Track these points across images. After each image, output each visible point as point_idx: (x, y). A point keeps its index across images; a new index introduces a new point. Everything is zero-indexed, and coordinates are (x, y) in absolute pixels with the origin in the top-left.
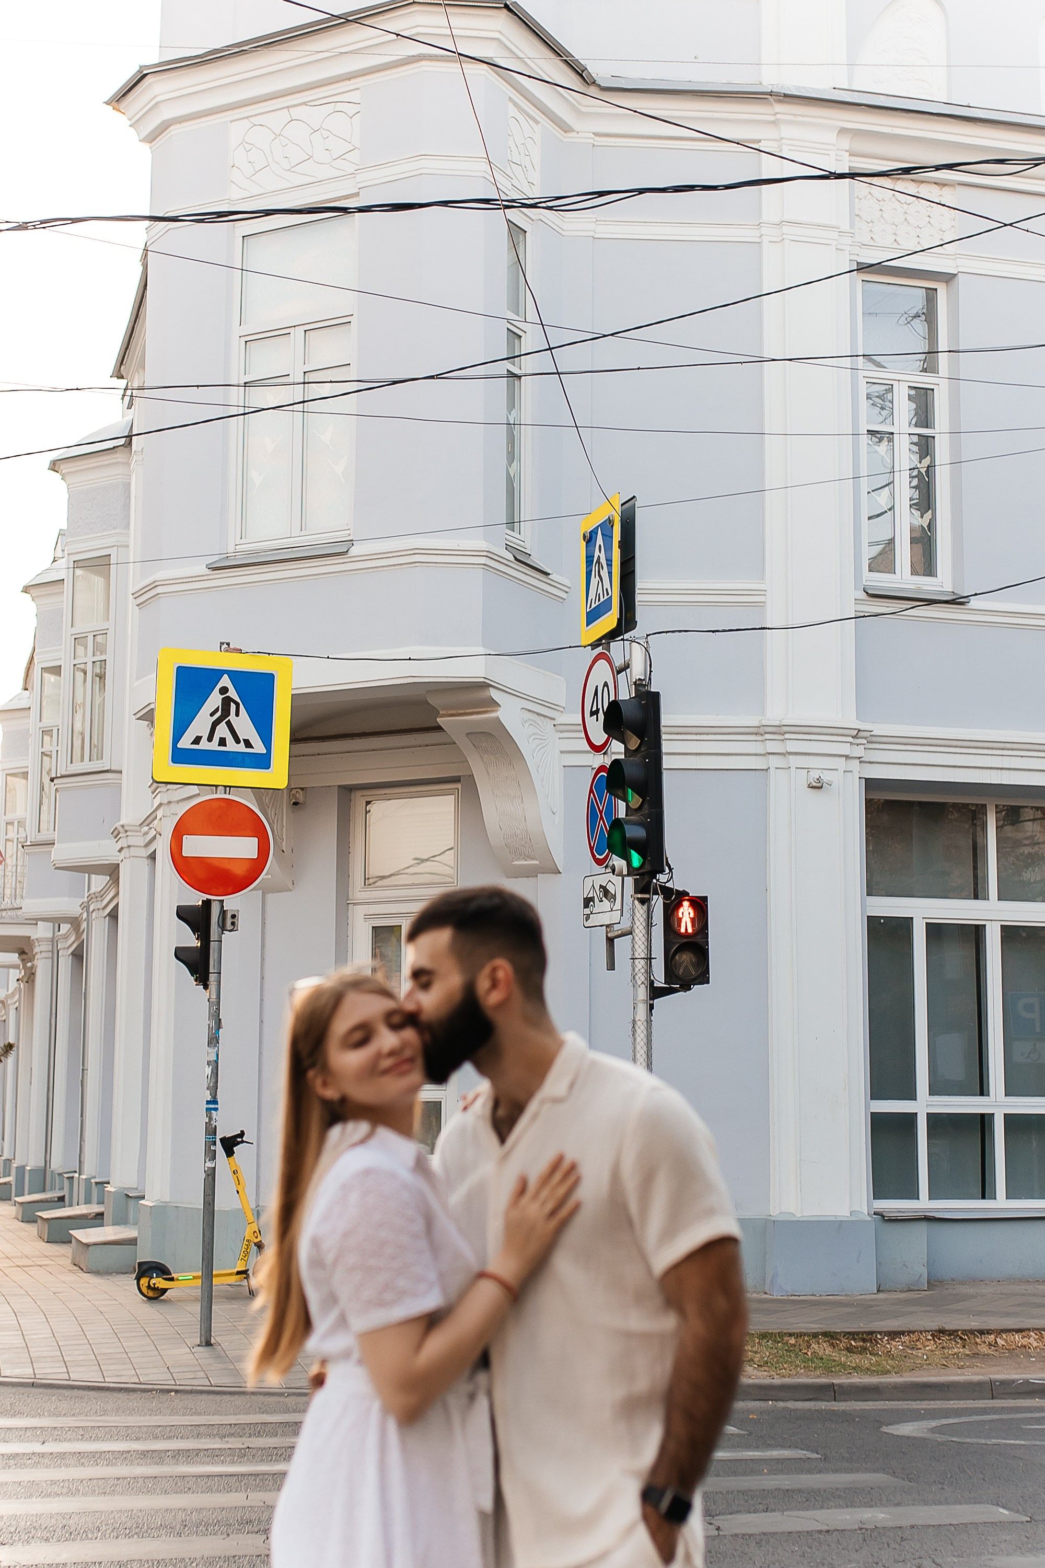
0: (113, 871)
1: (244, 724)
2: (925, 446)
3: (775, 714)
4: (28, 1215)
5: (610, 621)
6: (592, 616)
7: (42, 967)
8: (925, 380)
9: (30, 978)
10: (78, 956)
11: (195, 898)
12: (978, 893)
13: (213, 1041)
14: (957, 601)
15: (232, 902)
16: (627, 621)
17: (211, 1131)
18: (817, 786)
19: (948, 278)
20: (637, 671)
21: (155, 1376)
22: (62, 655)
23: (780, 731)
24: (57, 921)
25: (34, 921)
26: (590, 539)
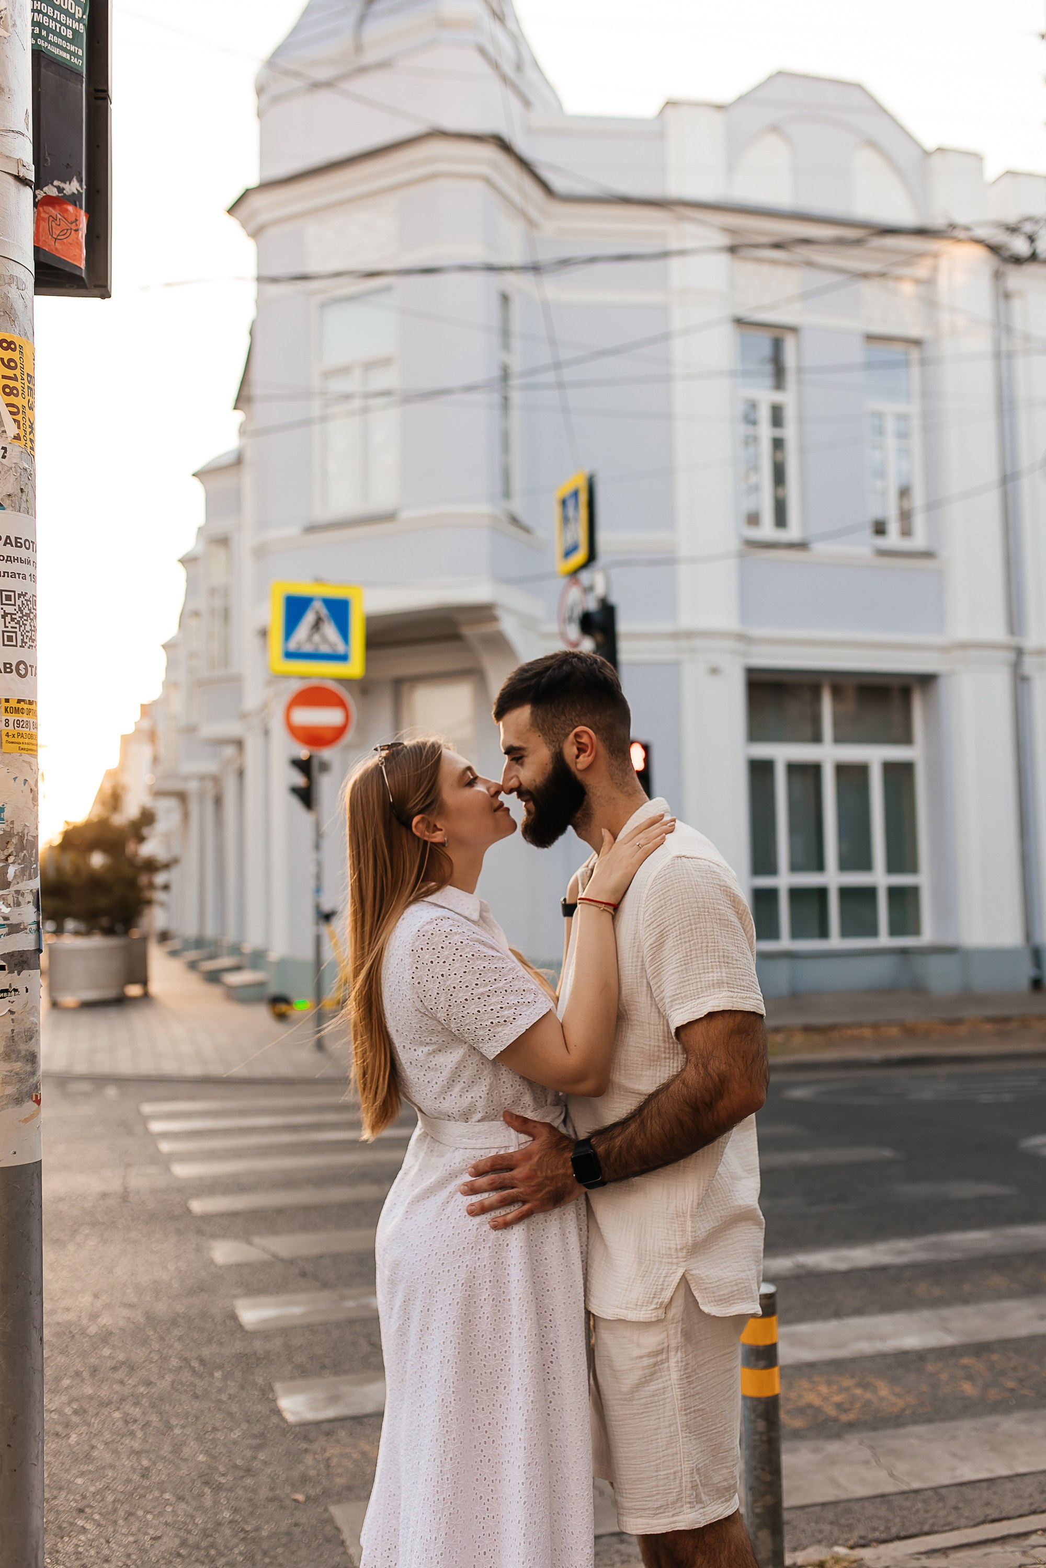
0: (239, 744)
1: (330, 631)
2: (778, 444)
3: (686, 621)
4: (193, 966)
5: (580, 556)
6: (568, 553)
7: (194, 808)
8: (778, 397)
9: (186, 816)
10: (218, 801)
11: (303, 753)
12: (816, 738)
13: (317, 847)
14: (801, 546)
15: (327, 754)
16: (592, 556)
17: (318, 908)
18: (714, 671)
19: (793, 330)
20: (600, 590)
21: (286, 1070)
22: (201, 603)
23: (690, 635)
24: (202, 778)
25: (187, 778)
26: (564, 503)
